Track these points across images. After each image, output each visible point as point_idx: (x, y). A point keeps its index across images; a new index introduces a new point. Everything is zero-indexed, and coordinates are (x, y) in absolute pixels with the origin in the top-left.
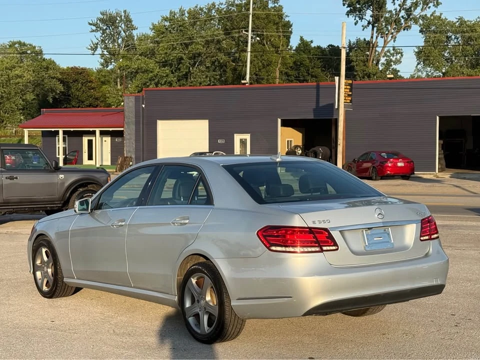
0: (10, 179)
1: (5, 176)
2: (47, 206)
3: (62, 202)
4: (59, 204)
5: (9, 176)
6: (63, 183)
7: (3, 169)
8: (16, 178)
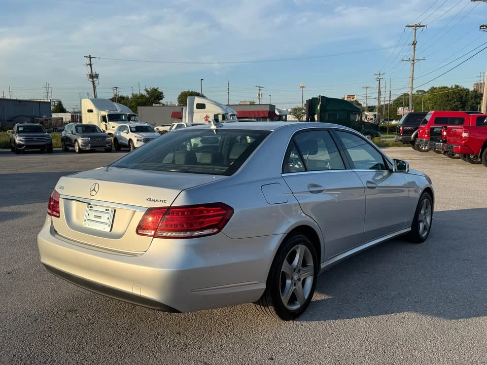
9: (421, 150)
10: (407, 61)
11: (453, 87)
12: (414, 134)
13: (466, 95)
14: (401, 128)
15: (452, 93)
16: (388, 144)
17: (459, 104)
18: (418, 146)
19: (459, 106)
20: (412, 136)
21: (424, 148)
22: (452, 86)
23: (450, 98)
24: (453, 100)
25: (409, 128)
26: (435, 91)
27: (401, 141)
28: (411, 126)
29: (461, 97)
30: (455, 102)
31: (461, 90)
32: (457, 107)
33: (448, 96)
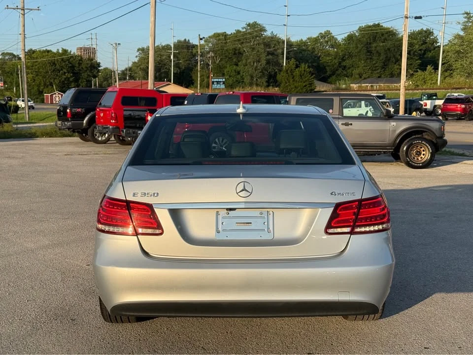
0: (346, 125)
1: (341, 123)
2: (381, 150)
3: (393, 148)
4: (391, 149)
5: (344, 122)
6: (394, 131)
7: (340, 116)
8: (351, 124)
9: (97, 142)
10: (14, 9)
11: (60, 51)
12: (86, 119)
13: (80, 64)
14: (68, 111)
15: (60, 60)
16: (35, 133)
17: (71, 77)
18: (93, 135)
19: (71, 79)
20: (85, 121)
21: (100, 139)
22: (58, 50)
23: (58, 67)
24: (62, 70)
25: (79, 110)
26: (34, 55)
27: (69, 129)
28: (82, 108)
29: (73, 67)
30: (65, 73)
31: (72, 57)
32: (69, 80)
33: (54, 63)
